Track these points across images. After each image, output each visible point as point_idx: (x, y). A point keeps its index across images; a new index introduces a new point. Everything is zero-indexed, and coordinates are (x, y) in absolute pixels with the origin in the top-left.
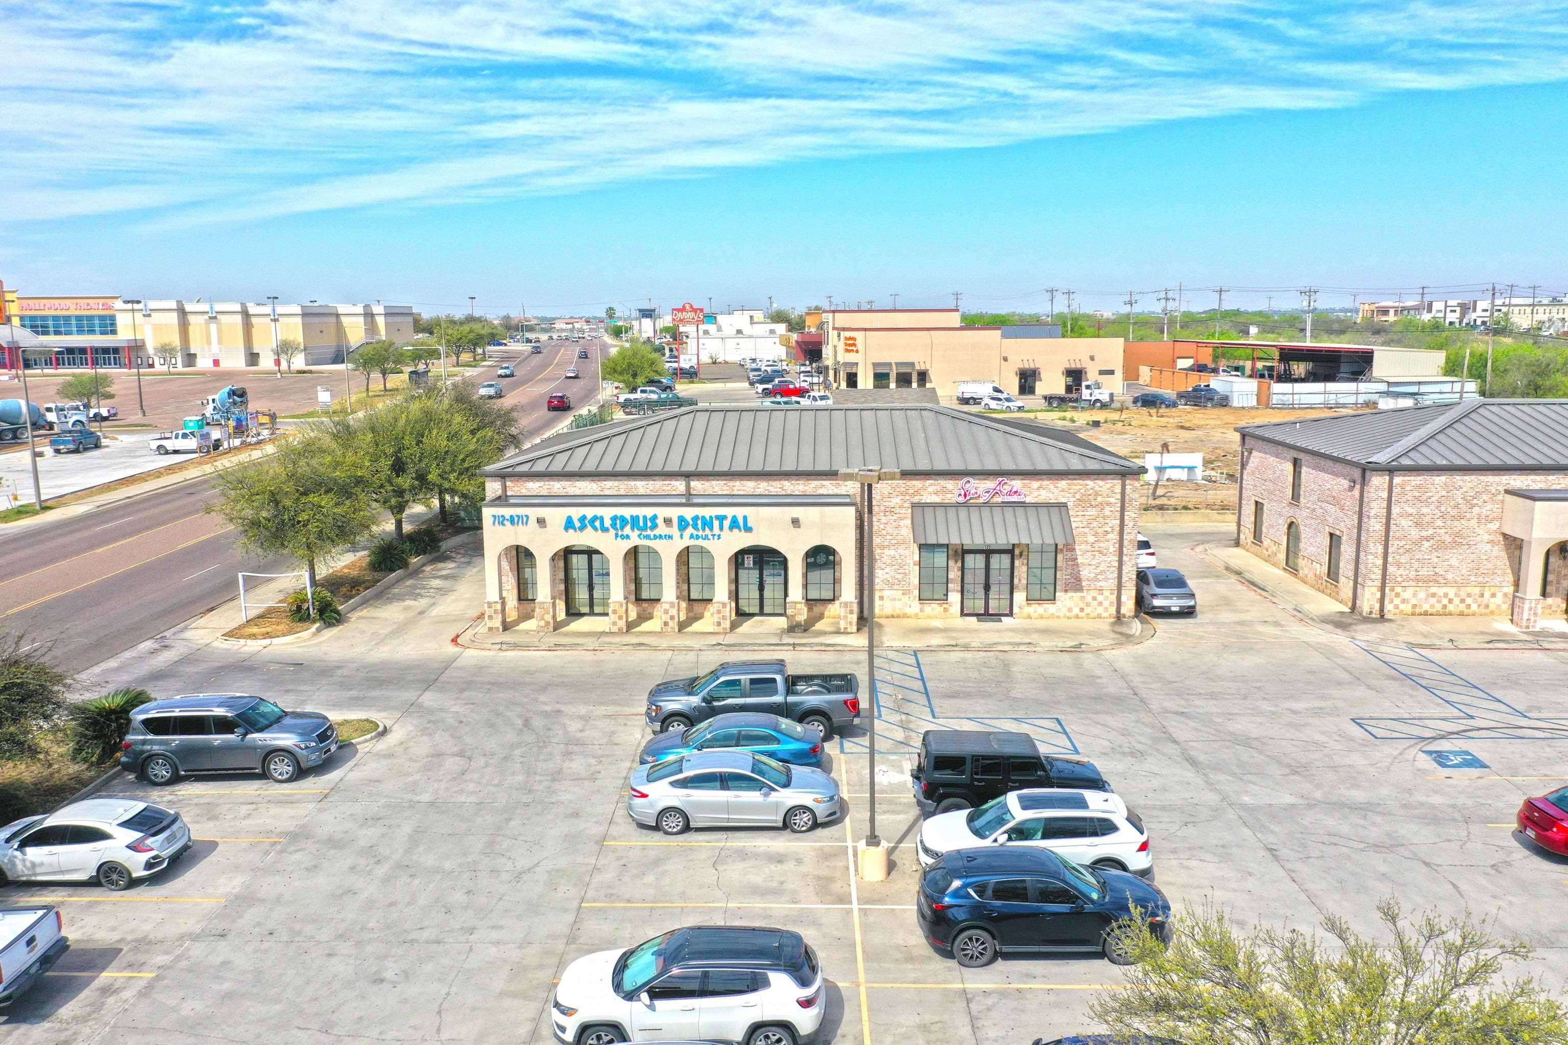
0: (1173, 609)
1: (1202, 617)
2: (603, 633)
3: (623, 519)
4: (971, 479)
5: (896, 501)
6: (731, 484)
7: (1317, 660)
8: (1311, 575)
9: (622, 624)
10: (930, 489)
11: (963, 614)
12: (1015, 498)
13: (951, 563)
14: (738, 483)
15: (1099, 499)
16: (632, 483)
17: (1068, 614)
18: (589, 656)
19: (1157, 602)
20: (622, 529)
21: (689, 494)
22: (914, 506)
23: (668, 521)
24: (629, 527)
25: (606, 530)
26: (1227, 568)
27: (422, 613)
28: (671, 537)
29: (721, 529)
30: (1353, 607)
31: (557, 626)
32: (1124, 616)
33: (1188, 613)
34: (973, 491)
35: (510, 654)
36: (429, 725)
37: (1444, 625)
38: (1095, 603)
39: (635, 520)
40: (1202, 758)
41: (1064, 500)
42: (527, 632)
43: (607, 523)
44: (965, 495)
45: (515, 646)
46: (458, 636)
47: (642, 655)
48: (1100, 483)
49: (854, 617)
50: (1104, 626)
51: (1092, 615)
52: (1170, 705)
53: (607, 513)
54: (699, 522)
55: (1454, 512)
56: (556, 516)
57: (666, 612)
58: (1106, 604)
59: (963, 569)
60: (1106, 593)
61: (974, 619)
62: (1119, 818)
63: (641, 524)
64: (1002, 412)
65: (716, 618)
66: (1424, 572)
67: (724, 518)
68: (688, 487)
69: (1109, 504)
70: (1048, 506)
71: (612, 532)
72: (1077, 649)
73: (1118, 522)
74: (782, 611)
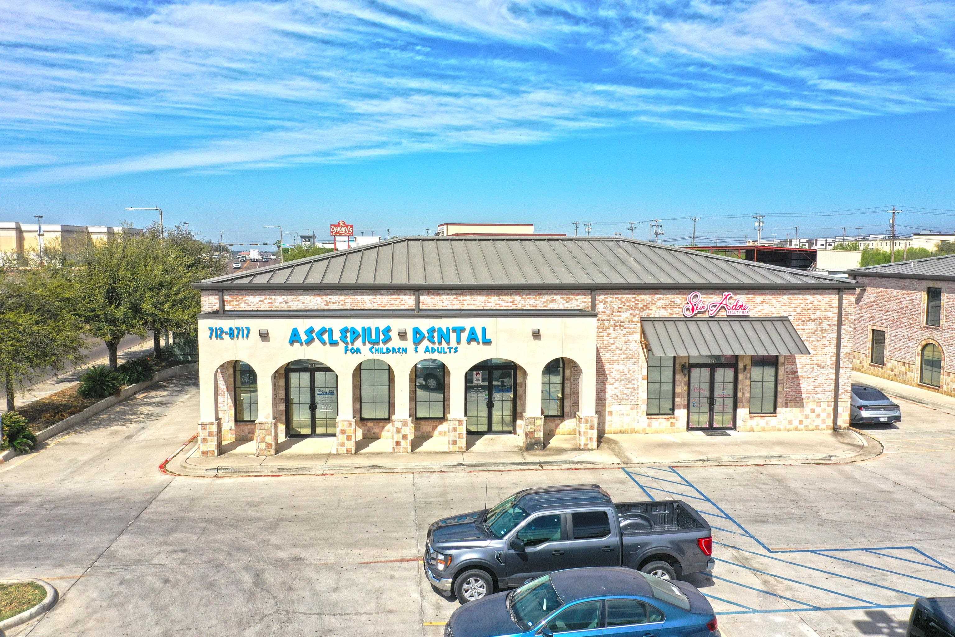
0: (882, 420)
2: (329, 455)
3: (354, 331)
4: (699, 294)
5: (625, 315)
6: (461, 298)
9: (350, 445)
10: (660, 303)
11: (689, 429)
12: (740, 313)
13: (678, 377)
14: (468, 297)
15: (818, 313)
16: (359, 297)
17: (789, 427)
18: (319, 481)
19: (868, 414)
20: (352, 343)
21: (418, 308)
22: (643, 320)
23: (403, 335)
24: (360, 340)
25: (334, 344)
27: (129, 437)
28: (405, 351)
29: (459, 342)
31: (279, 449)
32: (840, 428)
34: (700, 306)
35: (229, 481)
36: (122, 588)
38: (813, 415)
39: (367, 332)
41: (785, 314)
42: (246, 456)
43: (337, 336)
44: (693, 309)
45: (233, 472)
46: (167, 462)
47: (379, 479)
48: (819, 297)
49: (594, 433)
51: (811, 427)
53: (338, 325)
54: (436, 334)
56: (280, 328)
57: (399, 430)
58: (823, 416)
59: (689, 384)
60: (824, 405)
61: (700, 433)
63: (374, 337)
65: (452, 436)
67: (462, 330)
68: (418, 302)
69: (827, 318)
70: (771, 320)
71: (342, 345)
72: (830, 461)
73: (835, 335)
74: (511, 429)
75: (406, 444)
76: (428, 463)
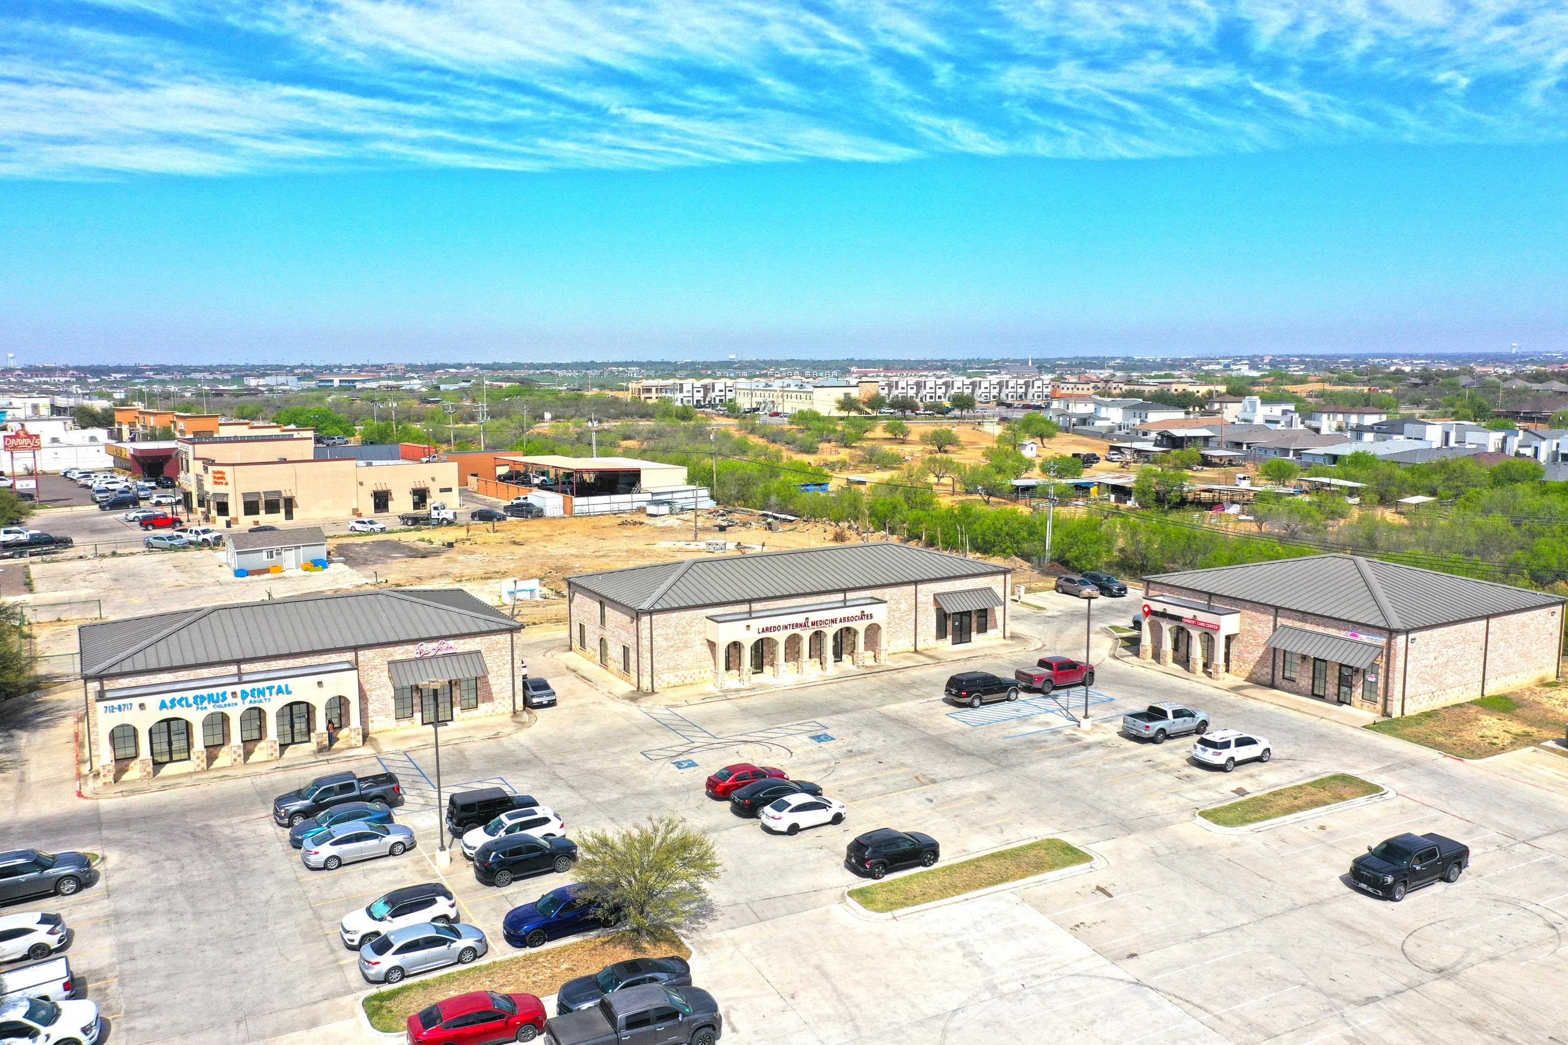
0: (547, 702)
1: (560, 704)
2: (186, 774)
3: (202, 697)
4: (423, 643)
5: (377, 661)
6: (269, 663)
7: (622, 722)
8: (615, 670)
9: (203, 765)
10: (399, 652)
11: (423, 724)
12: (450, 651)
13: (414, 694)
14: (273, 663)
15: (499, 646)
16: (199, 671)
17: (487, 715)
18: (192, 790)
19: (535, 700)
20: (202, 704)
21: (240, 674)
22: (389, 663)
23: (234, 694)
24: (206, 702)
25: (189, 706)
26: (568, 668)
27: (22, 781)
28: (236, 704)
29: (271, 695)
30: (638, 688)
32: (518, 711)
33: (552, 704)
34: (425, 650)
35: (134, 797)
36: (128, 849)
37: (682, 692)
38: (501, 706)
39: (210, 697)
40: (575, 784)
41: (479, 649)
42: (133, 781)
43: (191, 701)
44: (421, 653)
46: (78, 792)
47: (229, 783)
48: (499, 637)
49: (361, 737)
50: (507, 718)
51: (500, 713)
52: (555, 760)
53: (190, 695)
54: (256, 692)
55: (683, 631)
56: (152, 702)
57: (233, 751)
58: (507, 705)
59: (421, 700)
60: (507, 699)
61: (430, 726)
62: (550, 816)
63: (215, 699)
64: (368, 534)
65: (269, 749)
66: (671, 664)
67: (273, 687)
68: (239, 669)
69: (504, 648)
70: (470, 653)
71: (195, 706)
72: (496, 736)
73: (510, 658)
74: (306, 739)
75: (241, 760)
76: (258, 769)
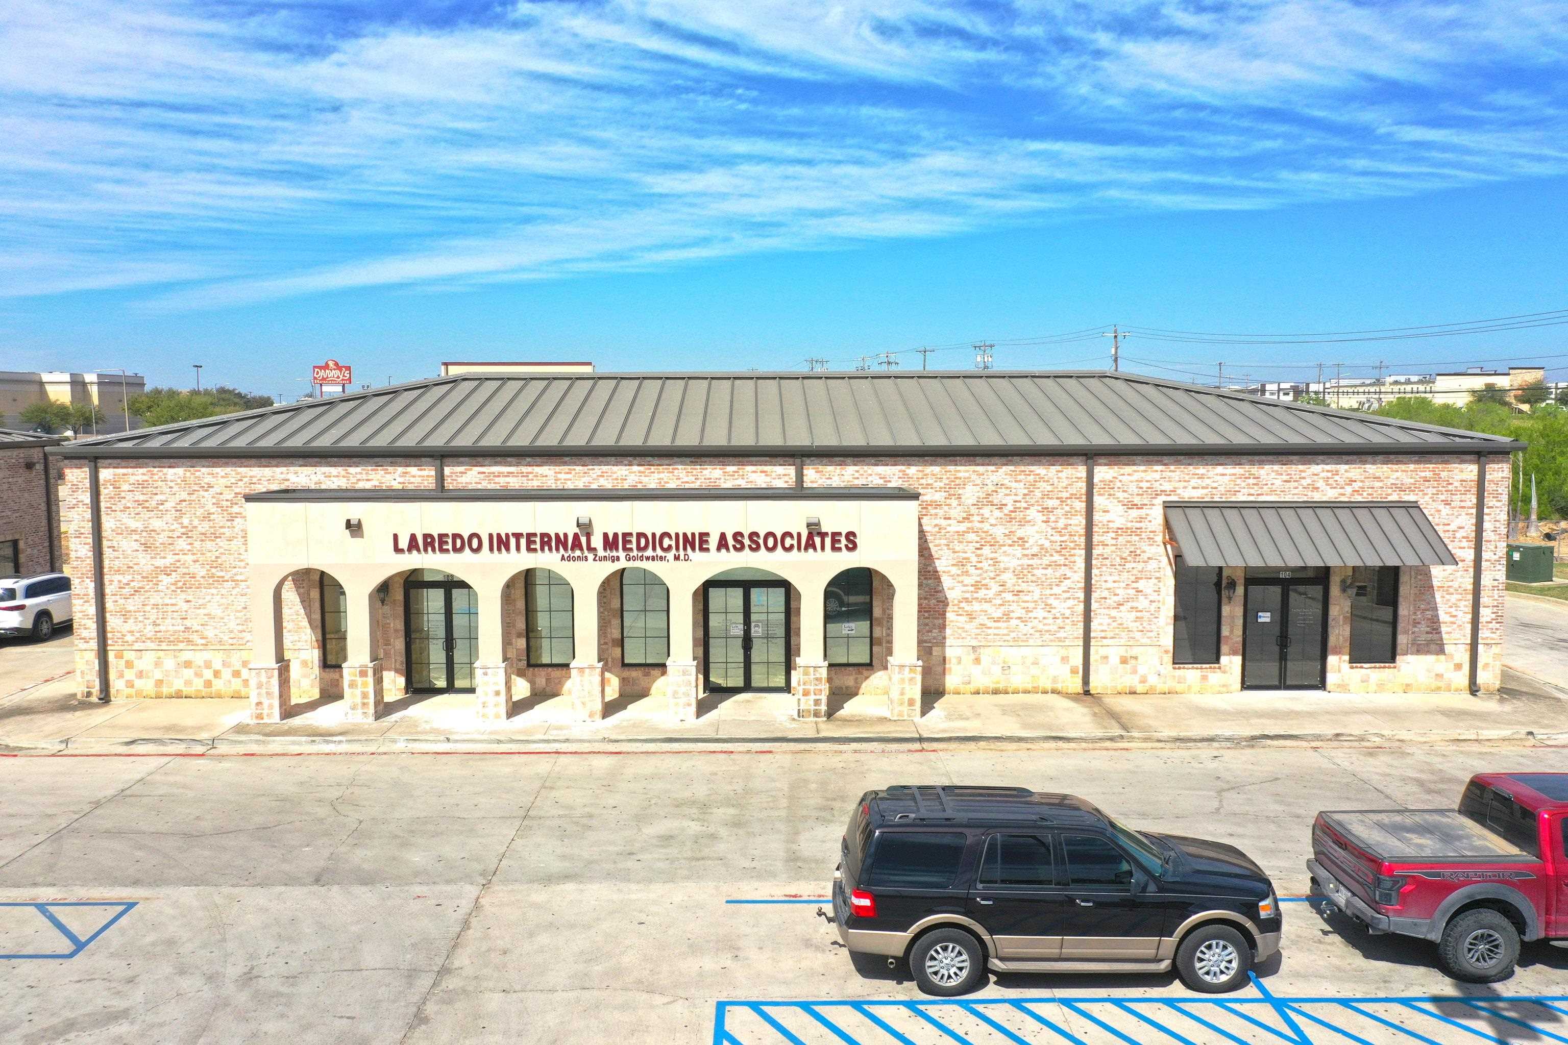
37: (157, 712)
55: (205, 527)
66: (169, 626)
